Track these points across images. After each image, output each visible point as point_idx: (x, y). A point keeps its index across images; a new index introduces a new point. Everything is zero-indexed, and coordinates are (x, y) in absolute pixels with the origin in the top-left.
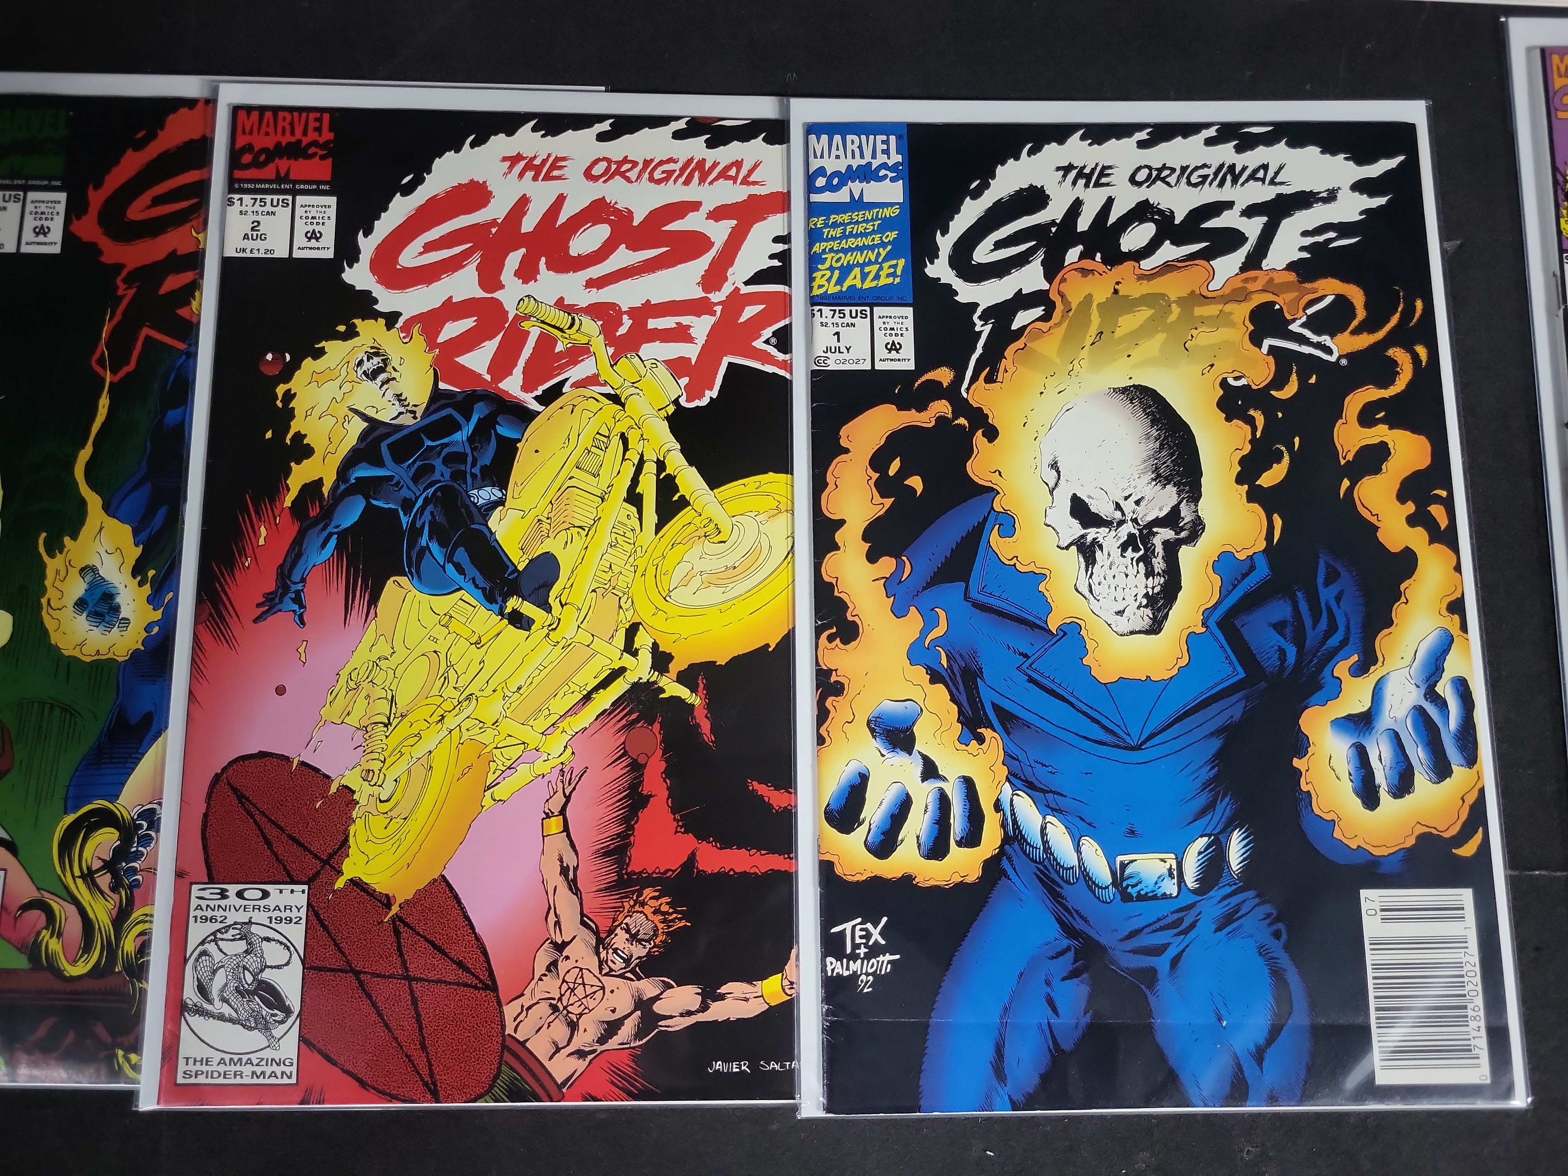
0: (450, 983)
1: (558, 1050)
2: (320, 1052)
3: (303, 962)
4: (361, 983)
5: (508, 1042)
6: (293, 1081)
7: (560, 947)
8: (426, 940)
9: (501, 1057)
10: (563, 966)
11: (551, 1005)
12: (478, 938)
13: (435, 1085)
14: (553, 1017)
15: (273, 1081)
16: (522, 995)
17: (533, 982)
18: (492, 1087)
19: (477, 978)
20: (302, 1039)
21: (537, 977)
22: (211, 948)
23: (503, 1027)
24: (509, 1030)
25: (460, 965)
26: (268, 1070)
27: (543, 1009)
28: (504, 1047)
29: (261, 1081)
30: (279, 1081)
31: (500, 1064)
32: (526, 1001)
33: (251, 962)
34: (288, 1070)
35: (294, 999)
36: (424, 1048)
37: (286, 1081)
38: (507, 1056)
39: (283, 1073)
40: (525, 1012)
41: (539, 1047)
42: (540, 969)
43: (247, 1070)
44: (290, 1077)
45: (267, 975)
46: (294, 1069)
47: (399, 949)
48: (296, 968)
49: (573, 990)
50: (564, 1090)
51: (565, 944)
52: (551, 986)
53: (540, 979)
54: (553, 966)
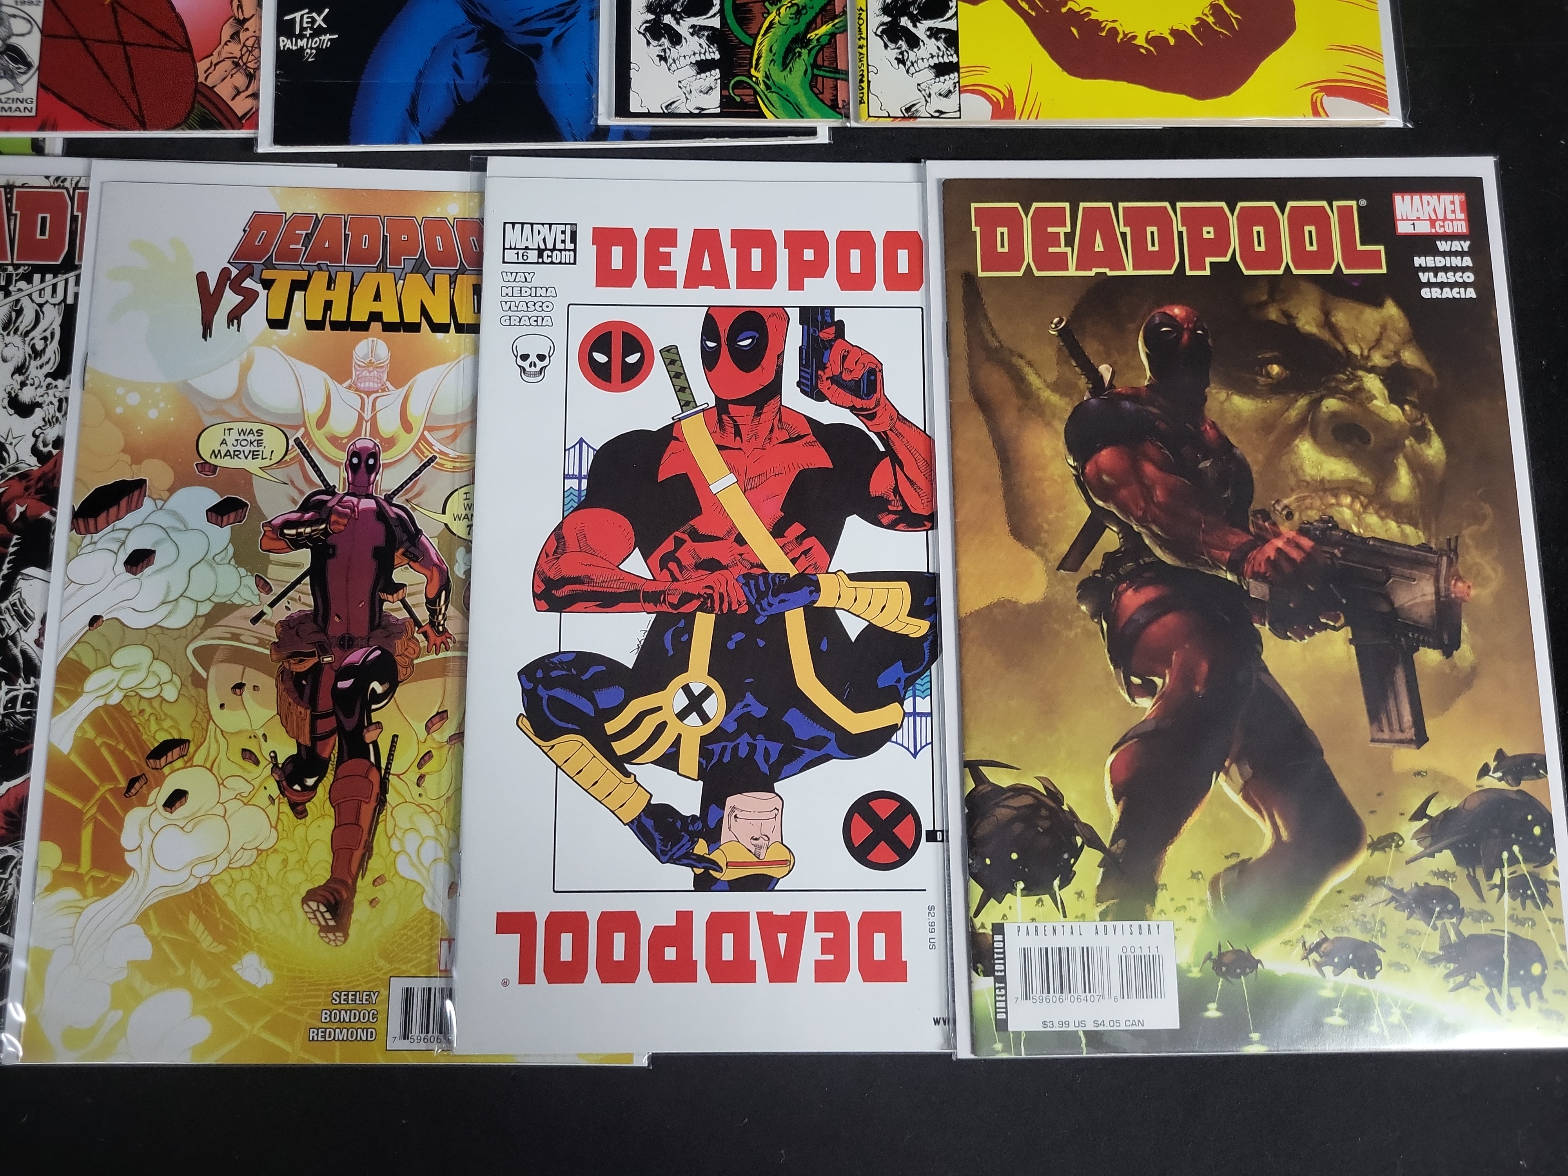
0: (155, 47)
1: (239, 93)
2: (54, 94)
3: (41, 31)
4: (86, 46)
5: (200, 88)
6: (33, 114)
7: (242, 22)
8: (137, 16)
9: (194, 98)
10: (243, 36)
11: (233, 62)
12: (178, 16)
13: (143, 117)
14: (235, 70)
15: (18, 114)
16: (212, 55)
17: (220, 46)
18: (187, 118)
19: (176, 43)
20: (41, 85)
21: (223, 42)
23: (197, 77)
24: (201, 79)
25: (164, 34)
26: (14, 106)
27: (228, 65)
28: (196, 91)
29: (9, 114)
30: (23, 114)
31: (194, 102)
32: (214, 59)
34: (29, 106)
36: (134, 90)
37: (27, 114)
38: (199, 97)
39: (25, 108)
40: (213, 67)
41: (224, 91)
42: (225, 36)
44: (30, 111)
45: (14, 41)
46: (34, 106)
47: (116, 23)
48: (36, 36)
49: (251, 52)
50: (243, 122)
51: (245, 20)
52: (234, 49)
53: (226, 44)
54: (235, 36)
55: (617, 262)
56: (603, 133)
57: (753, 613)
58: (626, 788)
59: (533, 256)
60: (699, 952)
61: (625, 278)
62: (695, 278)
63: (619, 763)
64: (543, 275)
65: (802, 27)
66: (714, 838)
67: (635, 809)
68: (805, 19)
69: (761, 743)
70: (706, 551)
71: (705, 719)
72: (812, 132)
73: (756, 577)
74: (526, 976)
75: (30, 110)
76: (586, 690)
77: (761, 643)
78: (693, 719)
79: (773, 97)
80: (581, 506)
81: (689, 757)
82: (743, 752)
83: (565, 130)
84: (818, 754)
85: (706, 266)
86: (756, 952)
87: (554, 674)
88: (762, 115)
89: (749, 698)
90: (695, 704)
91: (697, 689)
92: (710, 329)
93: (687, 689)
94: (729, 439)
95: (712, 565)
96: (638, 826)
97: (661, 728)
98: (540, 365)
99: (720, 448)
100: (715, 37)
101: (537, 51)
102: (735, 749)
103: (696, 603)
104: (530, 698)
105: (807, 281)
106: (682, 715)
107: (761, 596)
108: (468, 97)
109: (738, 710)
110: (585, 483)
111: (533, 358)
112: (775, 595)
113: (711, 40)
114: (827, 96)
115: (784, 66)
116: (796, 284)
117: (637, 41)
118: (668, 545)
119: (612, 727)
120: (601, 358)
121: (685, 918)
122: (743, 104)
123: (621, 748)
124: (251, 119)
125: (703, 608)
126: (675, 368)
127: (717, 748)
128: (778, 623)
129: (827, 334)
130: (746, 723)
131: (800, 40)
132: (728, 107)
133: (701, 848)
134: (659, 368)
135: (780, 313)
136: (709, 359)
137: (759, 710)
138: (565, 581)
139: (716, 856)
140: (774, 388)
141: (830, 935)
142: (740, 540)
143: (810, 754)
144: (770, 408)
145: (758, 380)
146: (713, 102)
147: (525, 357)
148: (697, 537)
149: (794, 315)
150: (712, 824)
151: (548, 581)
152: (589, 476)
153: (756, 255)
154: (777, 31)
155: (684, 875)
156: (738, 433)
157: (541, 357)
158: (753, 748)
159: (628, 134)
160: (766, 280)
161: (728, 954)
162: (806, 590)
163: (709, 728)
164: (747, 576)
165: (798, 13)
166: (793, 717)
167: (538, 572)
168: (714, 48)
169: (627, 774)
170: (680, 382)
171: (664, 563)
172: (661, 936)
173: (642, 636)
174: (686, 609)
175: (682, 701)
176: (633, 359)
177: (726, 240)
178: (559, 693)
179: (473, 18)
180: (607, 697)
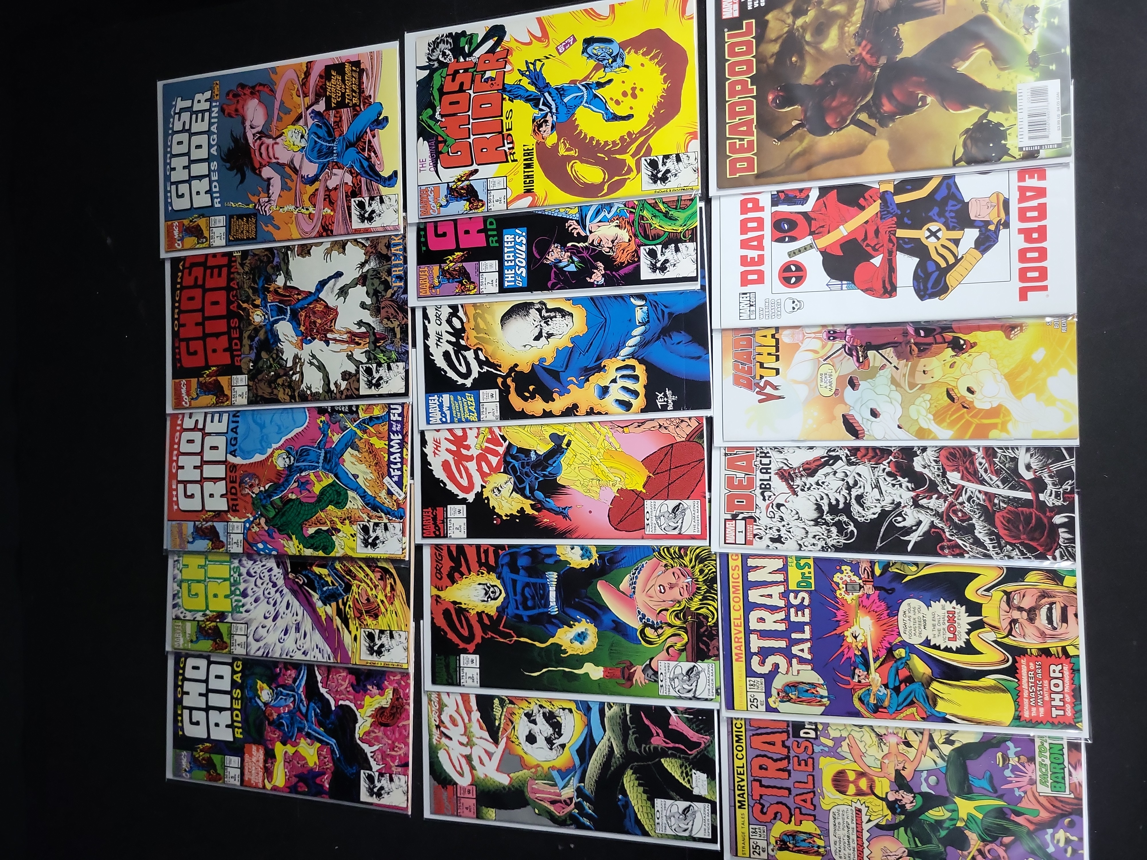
7: (660, 426)
22: (663, 527)
27: (678, 430)
32: (675, 435)
33: (666, 515)
35: (677, 502)
41: (689, 430)
42: (667, 431)
43: (696, 514)
48: (667, 502)
52: (671, 428)
55: (755, 277)
56: (703, 287)
57: (896, 215)
58: (968, 257)
59: (752, 308)
60: (1035, 225)
61: (761, 274)
62: (760, 247)
63: (957, 261)
64: (760, 303)
65: (661, 215)
66: (988, 223)
67: (977, 253)
68: (657, 213)
69: (949, 208)
70: (871, 234)
71: (939, 230)
72: (701, 208)
73: (882, 215)
74: (1045, 288)
75: (698, 503)
76: (928, 275)
77: (908, 211)
78: (939, 234)
79: (689, 223)
80: (853, 283)
81: (955, 234)
82: (953, 215)
83: (702, 302)
84: (953, 186)
85: (755, 243)
86: (1034, 203)
87: (922, 288)
88: (696, 227)
89: (931, 214)
90: (933, 234)
91: (928, 234)
92: (781, 240)
93: (927, 238)
94: (826, 229)
95: (877, 232)
96: (983, 252)
97: (943, 246)
98: (796, 302)
99: (829, 232)
100: (665, 246)
101: (670, 314)
102: (952, 218)
103: (892, 236)
104: (932, 296)
105: (760, 205)
106: (938, 238)
107: (889, 212)
108: (690, 338)
109: (936, 218)
110: (844, 282)
111: (794, 305)
112: (888, 207)
113: (666, 248)
114: (688, 203)
115: (676, 220)
116: (762, 209)
117: (667, 275)
118: (869, 249)
119: (943, 265)
120: (793, 280)
121: (1021, 231)
122: (692, 234)
123: (952, 260)
124: (699, 419)
125: (894, 235)
126: (797, 252)
127: (951, 225)
128: (900, 205)
129: (782, 196)
130: (941, 214)
131: (666, 215)
132: (692, 240)
133: (992, 227)
134: (797, 258)
135: (773, 214)
136: (793, 239)
137: (936, 210)
138: (884, 287)
139: (995, 222)
140: (805, 214)
141: (1027, 176)
142: (867, 222)
143: (953, 189)
144: (812, 215)
145: (802, 222)
146: (692, 245)
147: (794, 308)
148: (866, 238)
149: (775, 209)
150: (983, 224)
151: (884, 293)
152: (841, 281)
153: (750, 225)
154: (662, 223)
155: (1003, 233)
156: (823, 227)
157: (794, 302)
158: (951, 211)
159: (703, 277)
160: (760, 221)
161: (1035, 214)
162: (886, 196)
163: (943, 228)
164: (881, 218)
165: (655, 216)
166: (938, 197)
167: (881, 296)
168: (670, 246)
169: (962, 257)
170: (802, 250)
171: (877, 250)
172: (1028, 239)
173: (906, 256)
174: (895, 241)
175: (933, 239)
176: (793, 268)
177: (745, 237)
178: (930, 285)
179: (658, 338)
180: (931, 267)
